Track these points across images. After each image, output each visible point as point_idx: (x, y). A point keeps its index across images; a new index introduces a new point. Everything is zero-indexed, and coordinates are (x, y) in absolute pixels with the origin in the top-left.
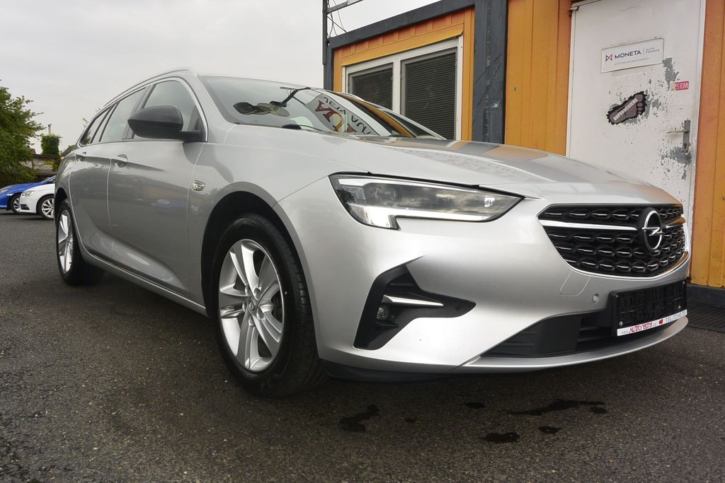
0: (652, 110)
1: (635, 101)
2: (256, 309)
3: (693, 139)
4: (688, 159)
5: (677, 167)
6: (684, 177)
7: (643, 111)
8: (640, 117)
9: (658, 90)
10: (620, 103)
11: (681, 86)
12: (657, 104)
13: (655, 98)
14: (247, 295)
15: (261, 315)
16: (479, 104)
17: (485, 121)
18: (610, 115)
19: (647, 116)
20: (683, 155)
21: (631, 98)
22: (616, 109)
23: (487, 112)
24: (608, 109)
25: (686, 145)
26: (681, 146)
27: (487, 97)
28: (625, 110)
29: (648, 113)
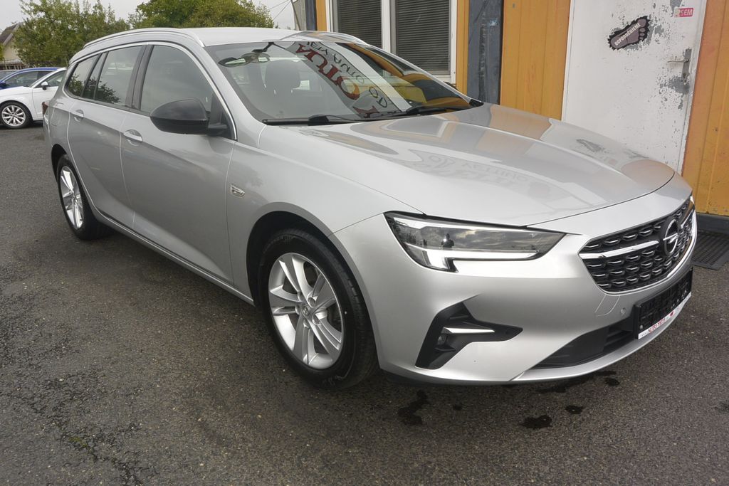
0: (654, 36)
1: (637, 26)
2: (311, 315)
3: (693, 69)
4: (685, 89)
5: (674, 96)
6: (680, 107)
7: (645, 37)
8: (641, 43)
9: (662, 16)
10: (622, 28)
11: (685, 13)
12: (659, 30)
13: (659, 24)
14: (300, 301)
15: (317, 321)
16: (476, 19)
17: (482, 40)
18: (611, 39)
19: (648, 42)
20: (681, 84)
21: (634, 23)
22: (618, 33)
23: (484, 30)
24: (610, 32)
25: (684, 75)
26: (680, 75)
27: (484, 14)
28: (627, 35)
29: (650, 39)
